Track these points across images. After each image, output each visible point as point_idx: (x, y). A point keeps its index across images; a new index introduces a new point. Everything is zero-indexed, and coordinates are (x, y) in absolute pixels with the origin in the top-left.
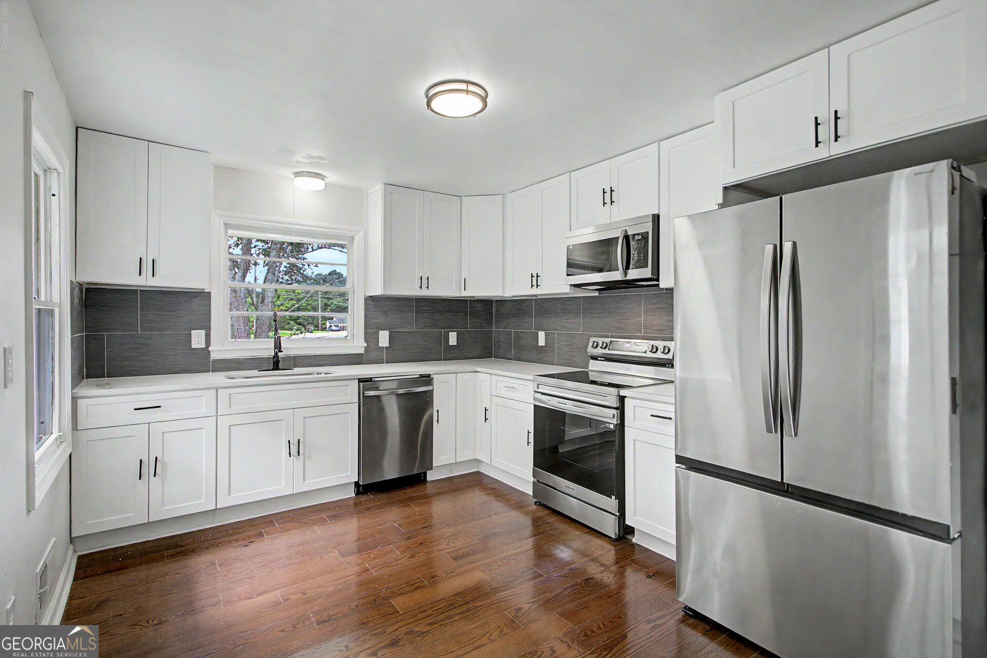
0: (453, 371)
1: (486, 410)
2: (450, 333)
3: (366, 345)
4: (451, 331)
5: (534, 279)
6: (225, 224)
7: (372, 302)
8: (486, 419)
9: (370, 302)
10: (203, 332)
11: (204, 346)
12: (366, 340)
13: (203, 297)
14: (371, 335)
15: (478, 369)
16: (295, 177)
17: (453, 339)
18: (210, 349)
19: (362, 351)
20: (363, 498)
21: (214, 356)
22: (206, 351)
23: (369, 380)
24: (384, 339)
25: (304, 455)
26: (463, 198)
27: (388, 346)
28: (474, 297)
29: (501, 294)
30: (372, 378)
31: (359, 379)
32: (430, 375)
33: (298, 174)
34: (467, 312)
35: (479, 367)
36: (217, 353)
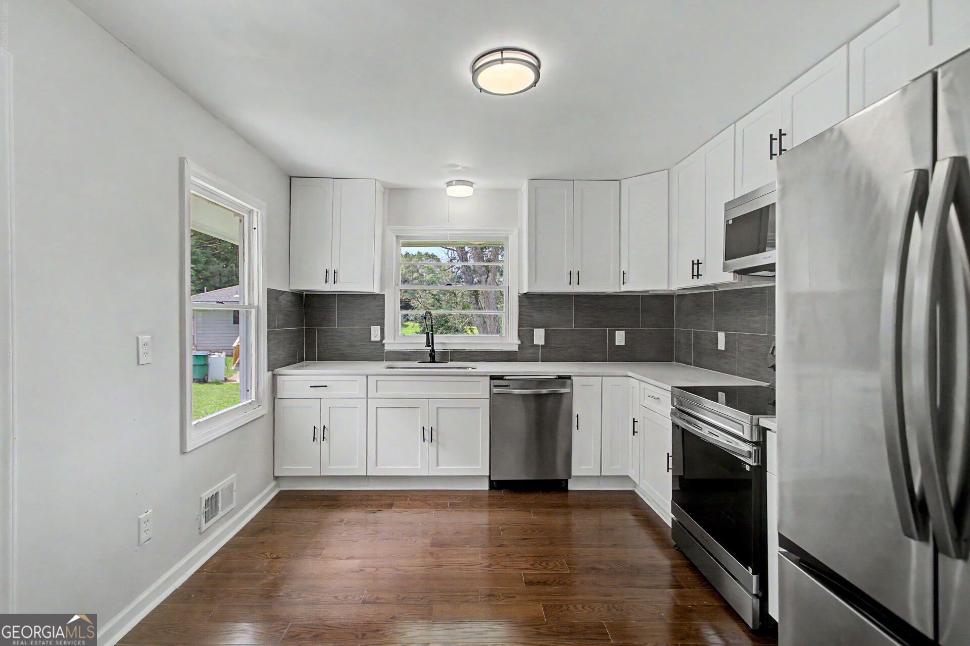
0: (600, 374)
1: (634, 422)
2: (616, 332)
3: (520, 342)
4: (618, 330)
5: (695, 266)
6: (397, 237)
7: (527, 300)
8: (634, 432)
9: (524, 299)
10: (379, 328)
11: (379, 340)
12: (519, 336)
13: (378, 299)
14: (525, 334)
15: (630, 374)
16: (447, 187)
17: (620, 338)
18: (384, 342)
19: (516, 348)
20: (496, 493)
21: (387, 348)
22: (381, 343)
23: (500, 378)
24: (539, 336)
25: (437, 442)
26: (622, 181)
27: (543, 344)
28: (648, 291)
29: (666, 288)
30: (504, 376)
31: (491, 376)
32: (571, 376)
33: (449, 184)
34: (638, 309)
35: (630, 371)
36: (390, 345)
